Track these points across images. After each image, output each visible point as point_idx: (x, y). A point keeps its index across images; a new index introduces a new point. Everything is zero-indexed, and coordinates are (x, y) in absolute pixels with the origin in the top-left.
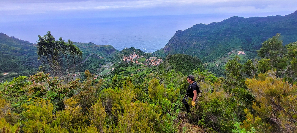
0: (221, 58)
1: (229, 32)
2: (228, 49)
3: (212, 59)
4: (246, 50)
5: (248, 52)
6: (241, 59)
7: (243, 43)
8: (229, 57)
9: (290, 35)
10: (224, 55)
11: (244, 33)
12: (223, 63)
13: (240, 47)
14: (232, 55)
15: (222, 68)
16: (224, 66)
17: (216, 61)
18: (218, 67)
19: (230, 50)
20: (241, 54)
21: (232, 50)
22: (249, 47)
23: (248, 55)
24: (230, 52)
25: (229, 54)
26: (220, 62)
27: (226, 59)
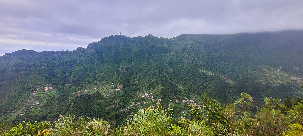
0: (23, 103)
1: (23, 68)
2: (30, 88)
3: (7, 110)
4: (52, 84)
5: (55, 85)
6: (52, 94)
7: (47, 78)
8: (35, 97)
9: (82, 65)
10: (28, 97)
11: (43, 67)
12: (29, 107)
13: (45, 83)
14: (39, 94)
15: (31, 114)
16: (32, 110)
17: (15, 109)
18: (24, 115)
19: (33, 89)
20: (49, 89)
21: (36, 88)
22: (54, 81)
23: (57, 89)
24: (33, 91)
25: (34, 93)
26: (24, 108)
27: (32, 100)
